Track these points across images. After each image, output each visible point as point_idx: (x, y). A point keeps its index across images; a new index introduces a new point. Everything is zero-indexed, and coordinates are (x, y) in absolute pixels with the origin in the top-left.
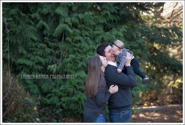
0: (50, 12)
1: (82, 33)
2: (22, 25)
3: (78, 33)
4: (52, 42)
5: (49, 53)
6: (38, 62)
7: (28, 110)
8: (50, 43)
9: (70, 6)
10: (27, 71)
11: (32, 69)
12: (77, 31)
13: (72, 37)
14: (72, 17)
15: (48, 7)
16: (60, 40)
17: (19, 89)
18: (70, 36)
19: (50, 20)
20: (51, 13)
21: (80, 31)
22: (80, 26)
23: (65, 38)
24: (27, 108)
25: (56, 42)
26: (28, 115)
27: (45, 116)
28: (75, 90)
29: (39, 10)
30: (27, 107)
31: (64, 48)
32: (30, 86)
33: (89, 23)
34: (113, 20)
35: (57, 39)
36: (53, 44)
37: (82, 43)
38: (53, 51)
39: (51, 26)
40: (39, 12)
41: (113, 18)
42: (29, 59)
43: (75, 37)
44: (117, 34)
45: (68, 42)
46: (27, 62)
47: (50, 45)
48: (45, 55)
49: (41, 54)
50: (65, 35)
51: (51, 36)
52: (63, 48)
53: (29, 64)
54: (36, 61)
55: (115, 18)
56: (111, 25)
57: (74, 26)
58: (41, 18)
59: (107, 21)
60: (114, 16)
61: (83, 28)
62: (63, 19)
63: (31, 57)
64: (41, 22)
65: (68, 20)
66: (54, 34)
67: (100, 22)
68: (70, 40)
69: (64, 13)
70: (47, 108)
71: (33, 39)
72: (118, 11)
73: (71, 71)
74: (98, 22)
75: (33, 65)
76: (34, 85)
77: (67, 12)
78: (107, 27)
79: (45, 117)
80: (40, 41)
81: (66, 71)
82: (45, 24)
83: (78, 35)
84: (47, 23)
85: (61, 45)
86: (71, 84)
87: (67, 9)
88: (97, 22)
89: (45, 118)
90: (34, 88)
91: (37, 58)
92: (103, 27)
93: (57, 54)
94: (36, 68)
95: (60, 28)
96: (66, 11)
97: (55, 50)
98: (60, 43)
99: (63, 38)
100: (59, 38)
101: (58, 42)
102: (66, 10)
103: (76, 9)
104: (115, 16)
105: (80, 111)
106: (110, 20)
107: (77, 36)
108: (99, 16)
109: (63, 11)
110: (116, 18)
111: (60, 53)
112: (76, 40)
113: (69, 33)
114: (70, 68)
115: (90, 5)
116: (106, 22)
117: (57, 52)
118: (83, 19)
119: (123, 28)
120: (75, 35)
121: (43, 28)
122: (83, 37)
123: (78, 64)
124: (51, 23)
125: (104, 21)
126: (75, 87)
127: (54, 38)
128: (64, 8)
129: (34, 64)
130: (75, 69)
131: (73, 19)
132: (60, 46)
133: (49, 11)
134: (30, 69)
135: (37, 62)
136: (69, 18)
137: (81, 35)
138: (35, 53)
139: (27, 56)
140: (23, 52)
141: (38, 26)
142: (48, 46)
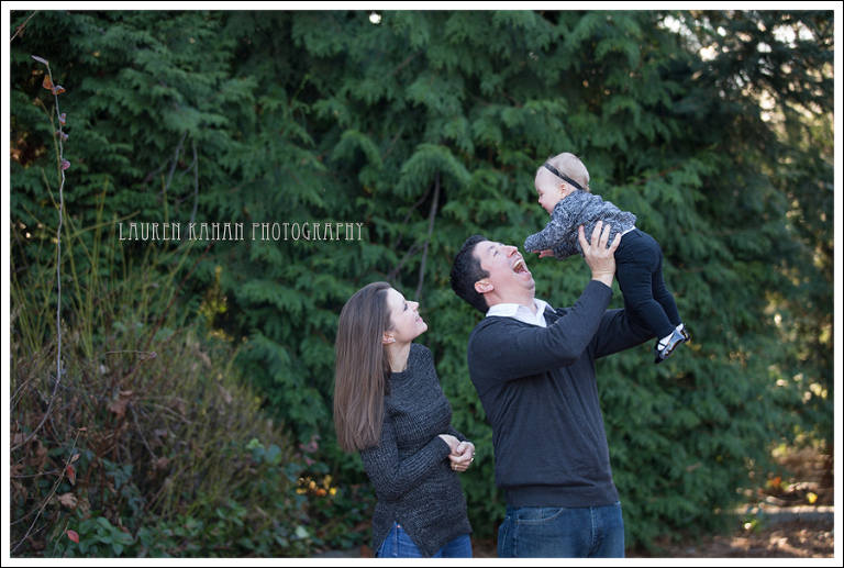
0: (389, 96)
1: (516, 184)
2: (267, 143)
3: (499, 186)
4: (388, 217)
5: (374, 262)
6: (328, 296)
7: (259, 493)
8: (380, 222)
9: (474, 75)
10: (281, 333)
11: (302, 327)
12: (494, 176)
13: (470, 200)
14: (477, 117)
15: (383, 75)
16: (424, 212)
17: (226, 404)
18: (463, 200)
19: (390, 127)
20: (393, 100)
21: (505, 180)
22: (505, 157)
23: (443, 201)
24: (252, 483)
25: (407, 219)
26: (255, 511)
27: (344, 522)
28: (471, 422)
29: (348, 84)
30: (255, 477)
31: (435, 247)
32: (289, 395)
33: (546, 144)
34: (652, 136)
35: (410, 205)
36: (393, 228)
37: (511, 225)
38: (392, 256)
39: (392, 154)
40: (348, 94)
41: (655, 127)
42: (291, 283)
43: (484, 204)
44: (661, 193)
45: (452, 219)
46: (280, 296)
47: (380, 232)
48: (359, 272)
49: (344, 265)
50: (442, 191)
51: (388, 196)
52: (430, 245)
53: (287, 305)
54: (318, 294)
55: (661, 128)
56: (647, 156)
57: (484, 154)
58: (353, 119)
59: (628, 139)
60: (657, 121)
61: (520, 165)
62: (438, 124)
63: (300, 275)
64: (351, 134)
65: (457, 127)
66: (399, 188)
67: (597, 141)
68: (462, 213)
69: (442, 100)
70: (355, 488)
71: (308, 202)
72: (677, 98)
73: (457, 343)
74: (589, 142)
75: (304, 309)
76: (307, 392)
77: (459, 98)
78: (628, 166)
79: (342, 525)
80: (346, 211)
81: (438, 339)
82: (366, 142)
83: (496, 194)
84: (378, 141)
85: (425, 231)
86: (457, 395)
87: (460, 86)
88: (584, 144)
89: (340, 530)
90: (304, 402)
91: (323, 284)
92: (612, 166)
93: (406, 268)
94: (317, 323)
95: (420, 161)
96: (454, 94)
97: (403, 253)
98: (421, 225)
99: (435, 206)
100: (421, 201)
101: (417, 220)
102: (452, 87)
103: (496, 87)
104: (663, 121)
105: (493, 509)
106: (642, 137)
107: (492, 197)
108: (593, 118)
109: (442, 90)
110: (668, 127)
111: (418, 264)
112: (488, 214)
113: (457, 185)
114: (456, 328)
115: (553, 71)
116: (623, 145)
117: (408, 260)
118: (521, 127)
119: (691, 172)
120: (484, 196)
121: (361, 159)
122: (518, 202)
124: (394, 142)
125: (612, 140)
126: (472, 407)
127: (401, 202)
128: (446, 80)
129: (310, 305)
131: (480, 127)
132: (422, 238)
133: (386, 91)
134: (293, 327)
135: (323, 297)
136: (462, 123)
137: (513, 196)
138: (316, 261)
139: (285, 273)
140: (268, 252)
141: (339, 151)
142: (373, 237)
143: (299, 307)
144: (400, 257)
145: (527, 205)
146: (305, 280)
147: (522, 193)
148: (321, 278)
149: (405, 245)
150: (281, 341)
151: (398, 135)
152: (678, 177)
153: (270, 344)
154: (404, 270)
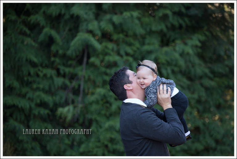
1: (120, 49)
3: (113, 50)
4: (65, 65)
5: (60, 85)
6: (41, 101)
8: (62, 68)
10: (21, 119)
11: (30, 115)
12: (110, 45)
13: (101, 57)
14: (102, 20)
16: (80, 62)
18: (97, 56)
19: (63, 26)
20: (64, 14)
22: (115, 37)
23: (89, 57)
25: (73, 66)
29: (44, 8)
31: (87, 77)
32: (26, 146)
33: (132, 30)
34: (177, 25)
35: (74, 60)
36: (67, 70)
38: (67, 82)
39: (65, 38)
40: (44, 12)
41: (178, 21)
42: (24, 96)
43: (107, 58)
44: (183, 50)
45: (93, 65)
46: (19, 102)
47: (62, 72)
48: (53, 90)
49: (47, 87)
50: (88, 53)
51: (64, 56)
52: (84, 77)
53: (23, 106)
55: (181, 21)
56: (175, 34)
57: (105, 36)
58: (47, 23)
59: (167, 27)
60: (179, 18)
61: (121, 40)
62: (85, 24)
63: (27, 92)
64: (47, 30)
65: (94, 25)
66: (69, 53)
67: (154, 28)
68: (97, 62)
69: (86, 13)
71: (30, 61)
72: (187, 8)
73: (98, 118)
74: (151, 29)
75: (30, 107)
76: (34, 144)
77: (93, 12)
78: (167, 38)
80: (46, 64)
81: (90, 117)
82: (53, 33)
83: (112, 53)
84: (58, 32)
85: (82, 70)
86: (99, 141)
87: (93, 7)
88: (148, 30)
90: (32, 148)
91: (39, 96)
92: (159, 39)
94: (36, 113)
95: (78, 40)
96: (91, 10)
98: (79, 68)
99: (85, 59)
100: (79, 58)
101: (78, 66)
102: (90, 8)
103: (109, 7)
104: (182, 19)
106: (173, 26)
107: (110, 55)
108: (152, 19)
109: (86, 9)
110: (184, 21)
111: (79, 86)
112: (109, 62)
113: (95, 50)
114: (98, 112)
116: (165, 30)
117: (75, 84)
118: (121, 24)
119: (195, 40)
120: (106, 54)
121: (51, 40)
122: (122, 56)
123: (111, 105)
124: (65, 32)
125: (160, 28)
126: (106, 146)
127: (69, 58)
128: (87, 5)
129: (33, 105)
130: (105, 115)
131: (103, 24)
132: (80, 74)
133: (61, 10)
134: (25, 116)
135: (38, 101)
136: (96, 23)
137: (119, 54)
138: (35, 86)
139: (21, 92)
140: (13, 84)
141: (42, 37)
142: (59, 74)
143: (28, 106)
144: (71, 82)
145: (125, 58)
146: (30, 95)
147: (122, 52)
148: (38, 93)
149: (73, 77)
150: (21, 122)
151: (67, 29)
152: (190, 42)
153: (16, 124)
154: (74, 88)
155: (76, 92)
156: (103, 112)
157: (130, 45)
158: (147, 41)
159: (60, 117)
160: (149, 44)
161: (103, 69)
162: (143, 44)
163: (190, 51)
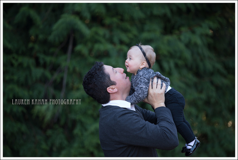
1: (113, 35)
3: (104, 36)
4: (46, 53)
6: (14, 96)
8: (41, 56)
12: (102, 31)
13: (90, 45)
16: (64, 50)
18: (85, 43)
19: (45, 5)
21: (108, 33)
22: (107, 21)
23: (75, 45)
25: (55, 54)
31: (71, 69)
33: (129, 14)
35: (57, 47)
36: (48, 59)
37: (111, 57)
38: (48, 74)
39: (47, 20)
43: (97, 46)
44: (190, 39)
45: (80, 55)
47: (42, 62)
48: (30, 83)
50: (74, 39)
51: (45, 42)
52: (68, 68)
57: (96, 20)
59: (171, 11)
61: (115, 25)
64: (24, 9)
66: (51, 38)
67: (155, 12)
73: (83, 119)
74: (151, 12)
78: (172, 25)
80: (23, 50)
81: (74, 117)
82: (33, 13)
83: (103, 40)
84: (39, 13)
85: (66, 60)
86: (83, 147)
88: (149, 13)
92: (162, 25)
95: (62, 24)
97: (54, 73)
98: (63, 58)
100: (63, 45)
101: (61, 55)
107: (100, 42)
111: (62, 79)
112: (98, 51)
113: (82, 36)
116: (169, 14)
117: (56, 76)
119: (205, 27)
120: (96, 41)
121: (30, 22)
122: (114, 44)
125: (163, 12)
126: (92, 154)
127: (51, 45)
130: (92, 116)
132: (63, 64)
137: (111, 41)
141: (18, 18)
142: (38, 64)
144: (52, 74)
145: (119, 47)
147: (116, 40)
149: (55, 68)
151: (50, 10)
152: (199, 30)
154: (55, 81)
155: (58, 86)
156: (90, 112)
157: (125, 31)
158: (147, 27)
159: (37, 117)
160: (149, 31)
161: (91, 60)
162: (142, 30)
163: (199, 41)
